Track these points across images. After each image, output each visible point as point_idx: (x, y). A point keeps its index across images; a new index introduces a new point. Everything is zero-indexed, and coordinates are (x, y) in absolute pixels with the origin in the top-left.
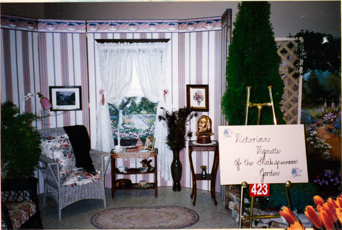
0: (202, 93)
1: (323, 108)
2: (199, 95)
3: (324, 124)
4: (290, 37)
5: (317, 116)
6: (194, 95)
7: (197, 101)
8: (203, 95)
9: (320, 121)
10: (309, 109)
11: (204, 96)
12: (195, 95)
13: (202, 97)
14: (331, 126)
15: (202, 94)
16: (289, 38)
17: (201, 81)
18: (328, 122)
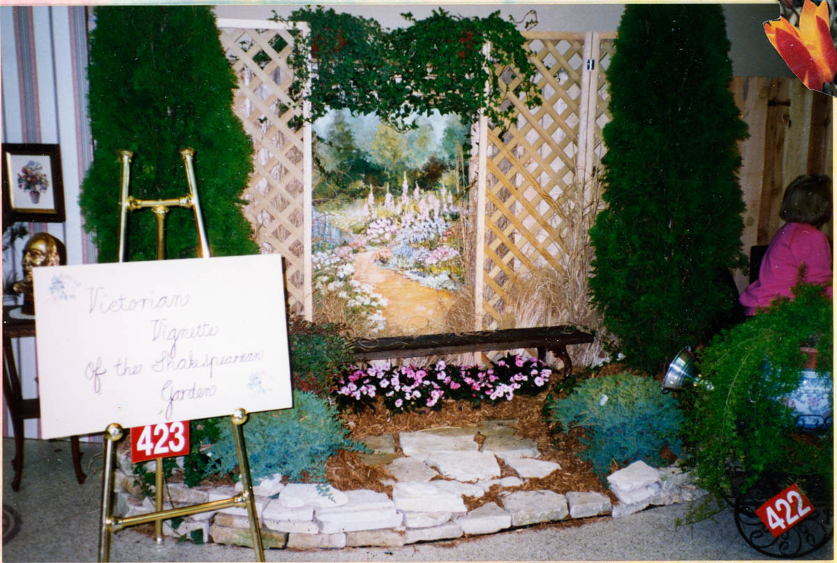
0: (41, 168)
1: (366, 207)
2: (34, 173)
3: (369, 248)
4: (275, 19)
5: (352, 227)
6: (19, 175)
7: (28, 191)
8: (45, 175)
9: (361, 240)
10: (333, 209)
11: (49, 178)
12: (22, 174)
13: (43, 181)
14: (386, 252)
15: (42, 172)
16: (272, 22)
17: (38, 133)
18: (378, 241)
